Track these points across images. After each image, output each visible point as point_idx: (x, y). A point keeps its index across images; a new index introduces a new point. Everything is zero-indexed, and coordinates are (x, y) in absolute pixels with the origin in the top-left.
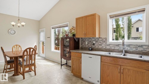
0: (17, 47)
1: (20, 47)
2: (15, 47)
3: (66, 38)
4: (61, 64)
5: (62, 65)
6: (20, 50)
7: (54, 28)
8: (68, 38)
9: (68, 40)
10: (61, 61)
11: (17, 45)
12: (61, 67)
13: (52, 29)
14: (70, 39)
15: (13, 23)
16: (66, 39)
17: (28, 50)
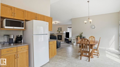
0: (92, 37)
1: (94, 38)
2: (91, 38)
6: (94, 40)
11: (92, 36)
15: (85, 22)
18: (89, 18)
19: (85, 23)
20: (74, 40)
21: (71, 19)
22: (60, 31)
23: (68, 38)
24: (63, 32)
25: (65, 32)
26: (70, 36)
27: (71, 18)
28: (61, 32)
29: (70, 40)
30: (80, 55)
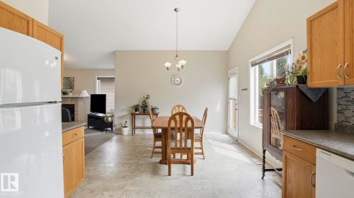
3: (277, 91)
4: (264, 167)
5: (265, 170)
7: (255, 65)
8: (282, 90)
9: (282, 95)
10: (264, 157)
11: (178, 106)
12: (264, 175)
13: (252, 66)
14: (286, 94)
15: (168, 64)
16: (277, 94)
17: (177, 117)
18: (177, 56)
19: (168, 68)
20: (122, 117)
21: (114, 52)
22: (68, 90)
23: (101, 115)
24: (80, 93)
25: (86, 94)
26: (110, 105)
27: (114, 50)
28: (71, 95)
29: (110, 119)
30: (161, 162)
